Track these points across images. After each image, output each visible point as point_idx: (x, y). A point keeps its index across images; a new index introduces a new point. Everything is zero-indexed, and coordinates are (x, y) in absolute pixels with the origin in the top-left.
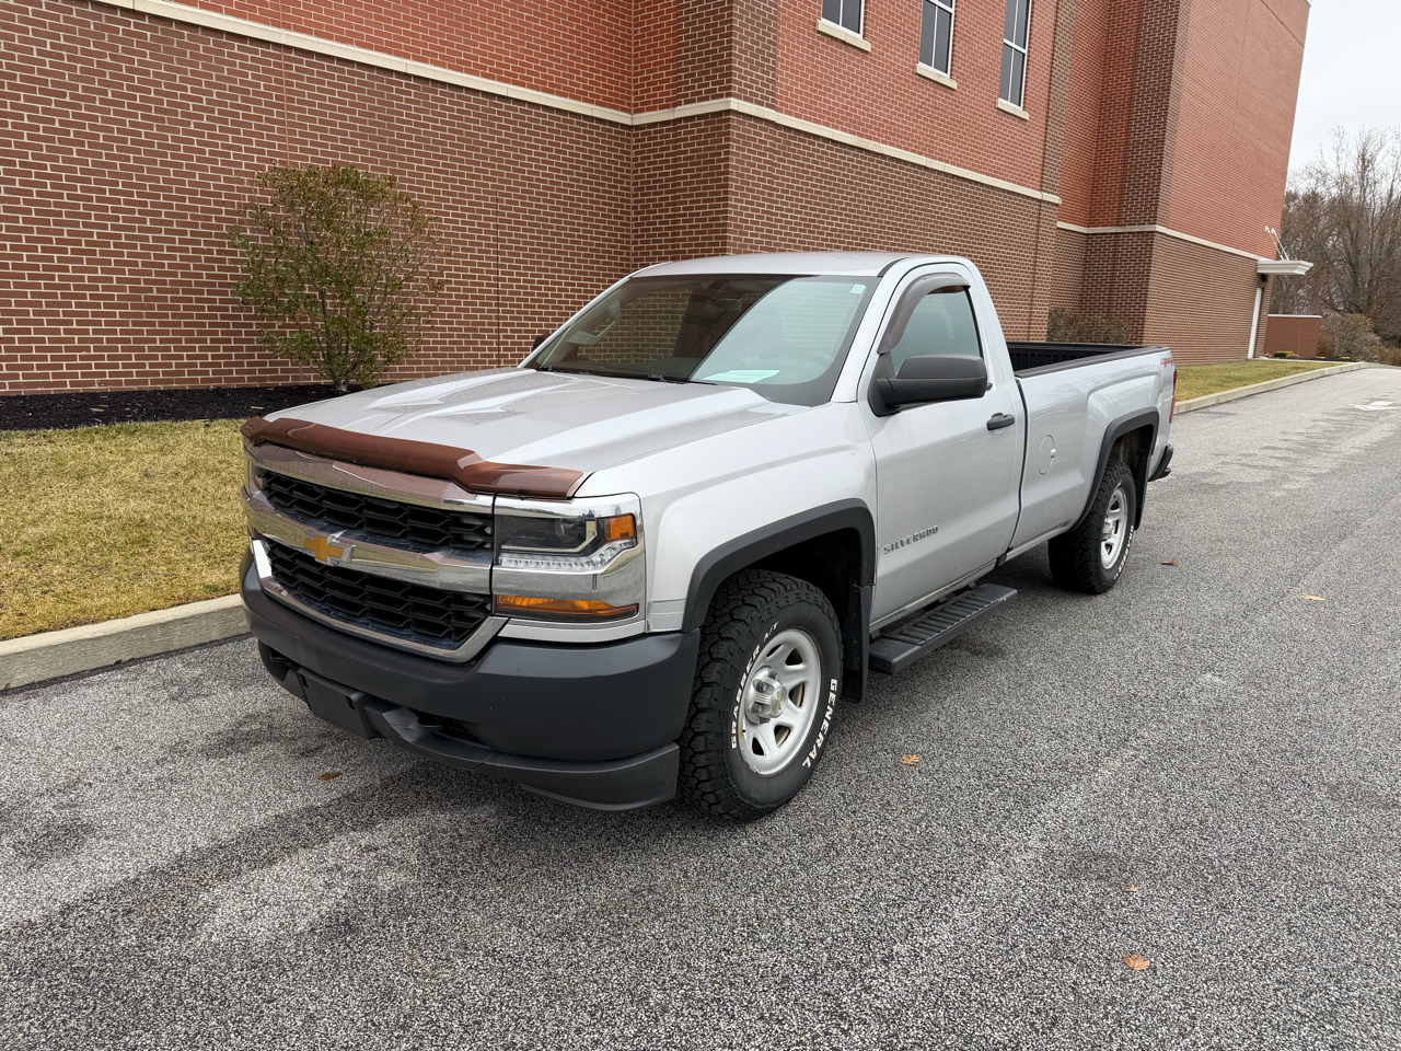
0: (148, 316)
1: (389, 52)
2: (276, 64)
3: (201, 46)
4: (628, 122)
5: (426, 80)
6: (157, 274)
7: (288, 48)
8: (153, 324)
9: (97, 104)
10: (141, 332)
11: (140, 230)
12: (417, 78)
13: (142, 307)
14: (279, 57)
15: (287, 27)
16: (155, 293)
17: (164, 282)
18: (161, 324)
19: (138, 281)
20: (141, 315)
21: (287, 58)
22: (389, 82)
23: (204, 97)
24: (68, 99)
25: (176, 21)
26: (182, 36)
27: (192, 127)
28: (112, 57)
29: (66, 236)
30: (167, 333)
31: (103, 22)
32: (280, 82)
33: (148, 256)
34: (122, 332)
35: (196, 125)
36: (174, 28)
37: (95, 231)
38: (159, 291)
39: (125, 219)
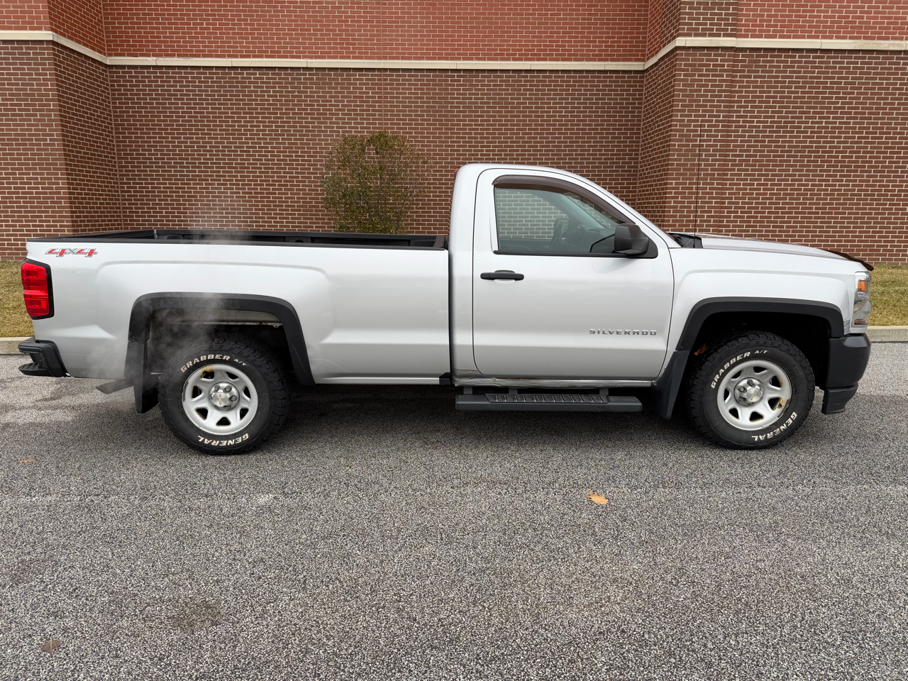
0: (310, 215)
1: (447, 59)
2: (378, 80)
3: (340, 78)
4: (641, 68)
5: (471, 71)
6: (315, 194)
7: (385, 70)
8: (312, 219)
9: (291, 115)
10: (307, 223)
11: (308, 173)
12: (465, 71)
13: (308, 211)
14: (380, 76)
15: (385, 58)
16: (314, 204)
17: (318, 199)
18: (316, 219)
19: (306, 198)
20: (307, 215)
21: (385, 75)
22: (446, 76)
23: (340, 104)
24: (279, 115)
25: (328, 68)
26: (331, 75)
27: (334, 120)
28: (298, 92)
29: (276, 178)
30: (318, 223)
31: (295, 76)
32: (381, 89)
33: (311, 186)
34: (298, 223)
35: (336, 119)
36: (327, 72)
37: (288, 175)
38: (315, 203)
39: (301, 169)
